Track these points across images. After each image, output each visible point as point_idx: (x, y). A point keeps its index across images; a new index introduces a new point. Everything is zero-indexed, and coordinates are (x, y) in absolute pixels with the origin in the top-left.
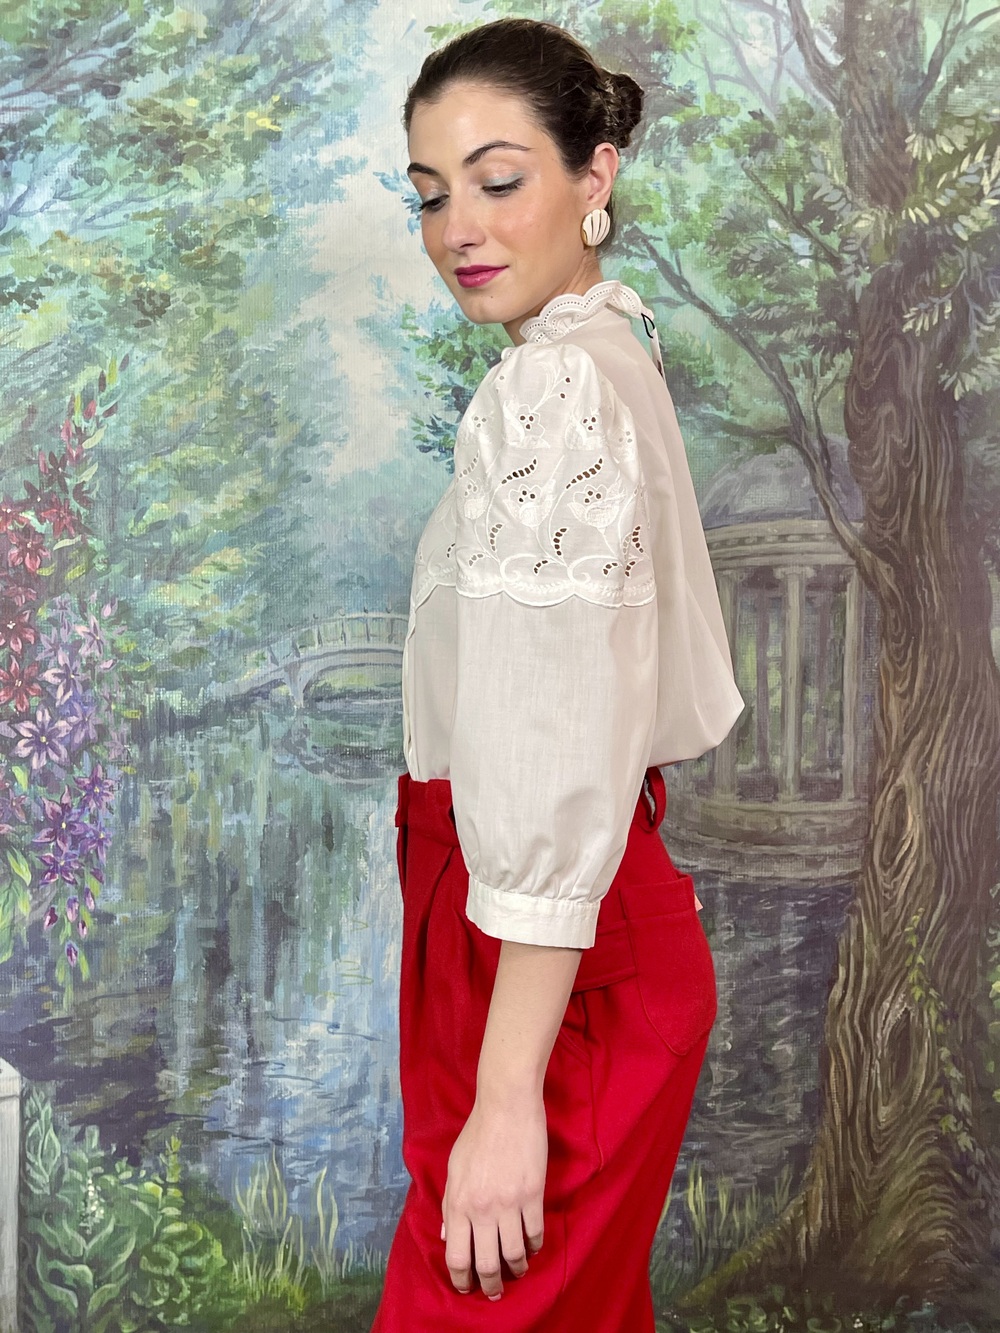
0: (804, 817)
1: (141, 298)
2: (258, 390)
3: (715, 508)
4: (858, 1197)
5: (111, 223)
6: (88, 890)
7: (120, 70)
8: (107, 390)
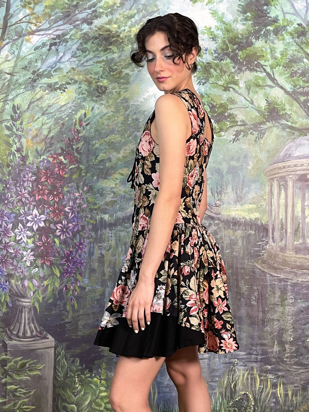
1: (98, 88)
2: (134, 117)
3: (286, 154)
5: (89, 64)
6: (78, 279)
7: (93, 16)
8: (87, 118)
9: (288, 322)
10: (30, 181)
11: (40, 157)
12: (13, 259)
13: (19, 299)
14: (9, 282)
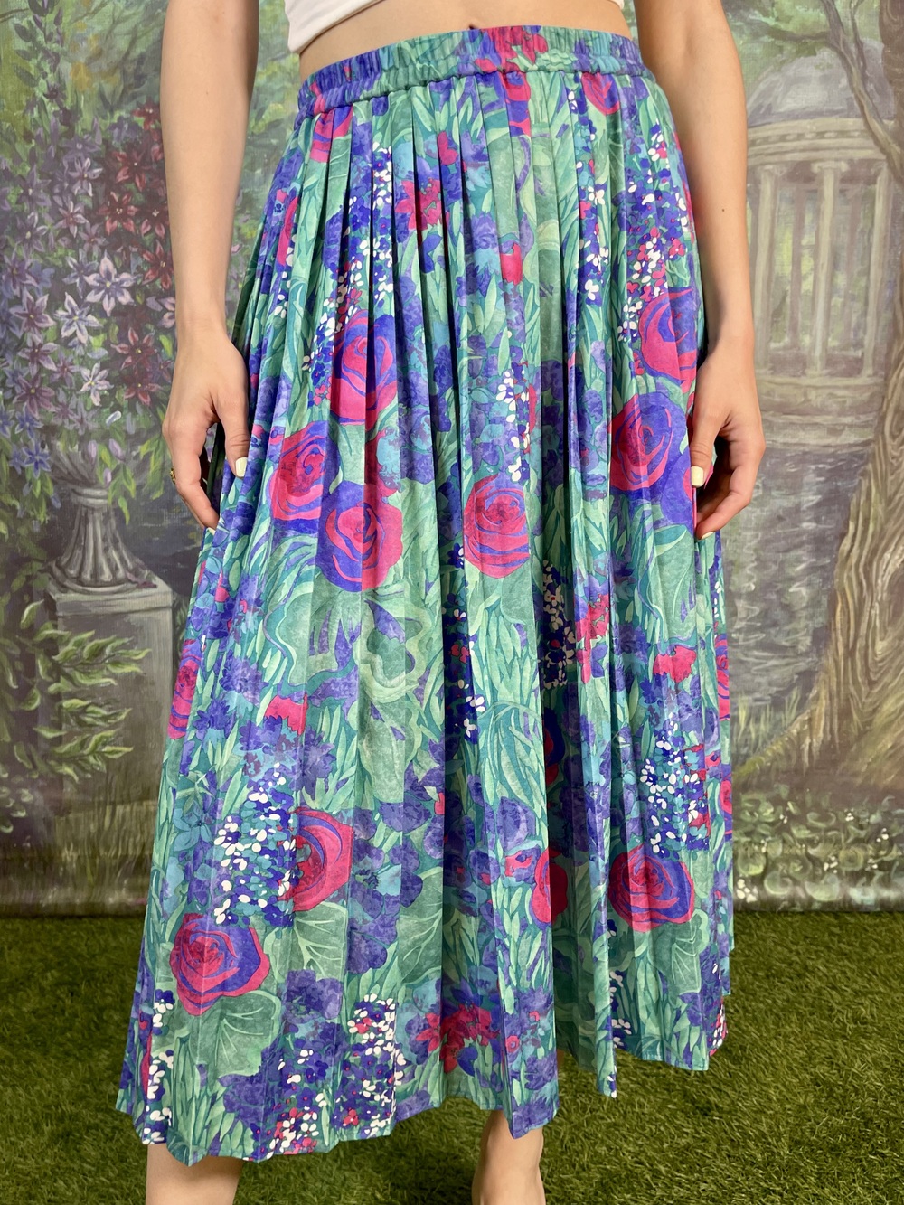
0: (827, 391)
3: (760, 106)
4: (855, 717)
9: (744, 544)
10: (88, 179)
11: (112, 112)
12: (55, 386)
13: (79, 489)
14: (51, 447)
